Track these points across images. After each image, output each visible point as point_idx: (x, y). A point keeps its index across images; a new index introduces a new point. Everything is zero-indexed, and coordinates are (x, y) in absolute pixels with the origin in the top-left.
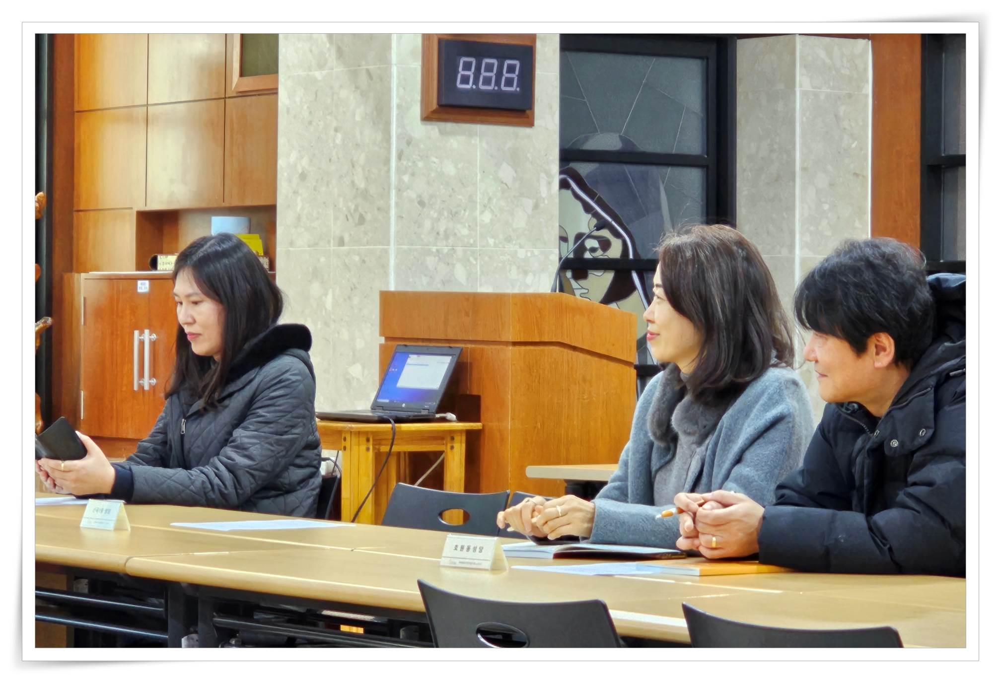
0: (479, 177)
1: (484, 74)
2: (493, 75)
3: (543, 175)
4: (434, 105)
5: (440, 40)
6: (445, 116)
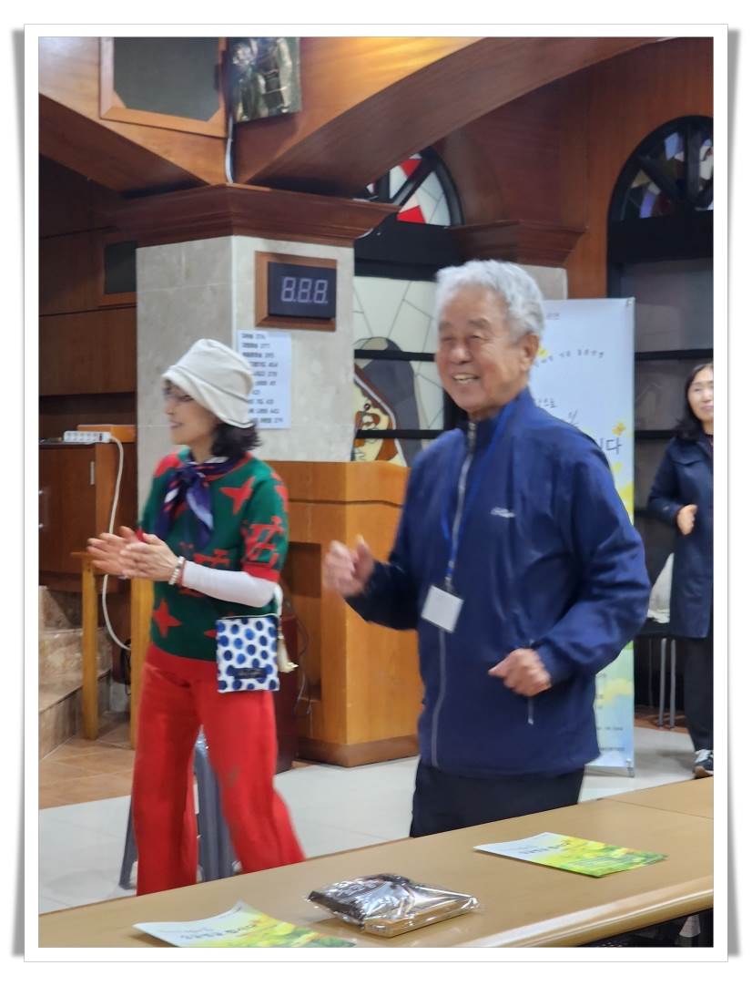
1: (302, 290)
2: (308, 291)
3: (341, 368)
4: (265, 315)
5: (269, 263)
6: (273, 323)
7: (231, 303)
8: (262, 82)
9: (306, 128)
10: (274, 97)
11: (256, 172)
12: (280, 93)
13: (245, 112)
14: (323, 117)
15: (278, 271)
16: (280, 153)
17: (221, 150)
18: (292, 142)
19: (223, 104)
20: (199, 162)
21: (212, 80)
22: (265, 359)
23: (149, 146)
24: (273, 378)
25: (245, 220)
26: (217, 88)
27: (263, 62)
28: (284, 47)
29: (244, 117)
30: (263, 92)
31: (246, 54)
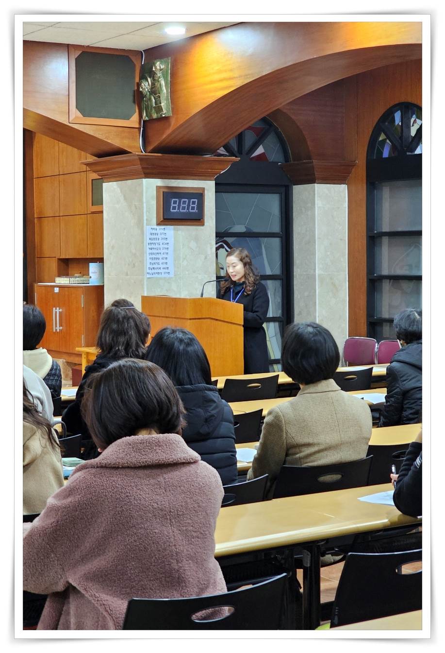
0: (181, 247)
1: (182, 205)
2: (186, 205)
3: (209, 245)
4: (162, 219)
5: (163, 192)
6: (167, 223)
7: (143, 213)
8: (154, 100)
9: (174, 124)
10: (159, 109)
11: (154, 146)
12: (161, 106)
13: (147, 115)
14: (182, 119)
15: (168, 196)
16: (164, 136)
17: (138, 134)
18: (169, 132)
19: (137, 110)
20: (125, 141)
21: (131, 98)
22: (161, 241)
23: (97, 135)
24: (166, 251)
25: (150, 171)
26: (134, 102)
27: (154, 89)
28: (163, 83)
29: (147, 118)
30: (154, 105)
31: (146, 86)
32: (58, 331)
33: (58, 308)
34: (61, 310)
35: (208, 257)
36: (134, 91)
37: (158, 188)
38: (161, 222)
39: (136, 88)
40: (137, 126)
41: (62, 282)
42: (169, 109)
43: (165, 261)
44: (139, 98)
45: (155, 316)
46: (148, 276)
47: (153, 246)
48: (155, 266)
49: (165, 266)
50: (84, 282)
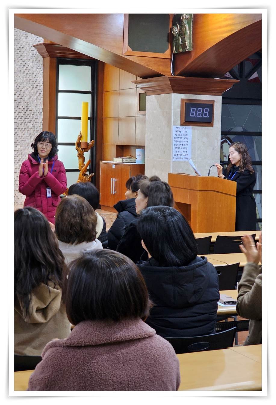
0: (197, 141)
1: (198, 112)
2: (201, 113)
3: (216, 140)
4: (184, 121)
5: (185, 103)
6: (187, 124)
7: (171, 117)
8: (181, 40)
10: (184, 46)
12: (185, 44)
13: (176, 50)
18: (190, 61)
19: (170, 47)
20: (160, 68)
21: (166, 38)
22: (183, 136)
23: (141, 64)
24: (186, 143)
25: (177, 88)
26: (168, 41)
27: (181, 32)
28: (187, 28)
29: (176, 52)
30: (181, 43)
31: (176, 30)
32: (114, 194)
33: (114, 179)
34: (116, 180)
35: (215, 149)
36: (168, 34)
37: (182, 100)
38: (183, 123)
39: (170, 32)
40: (169, 57)
41: (118, 161)
42: (191, 46)
43: (185, 150)
44: (171, 38)
45: (177, 187)
46: (174, 160)
47: (177, 140)
48: (179, 153)
49: (185, 153)
50: (132, 162)
